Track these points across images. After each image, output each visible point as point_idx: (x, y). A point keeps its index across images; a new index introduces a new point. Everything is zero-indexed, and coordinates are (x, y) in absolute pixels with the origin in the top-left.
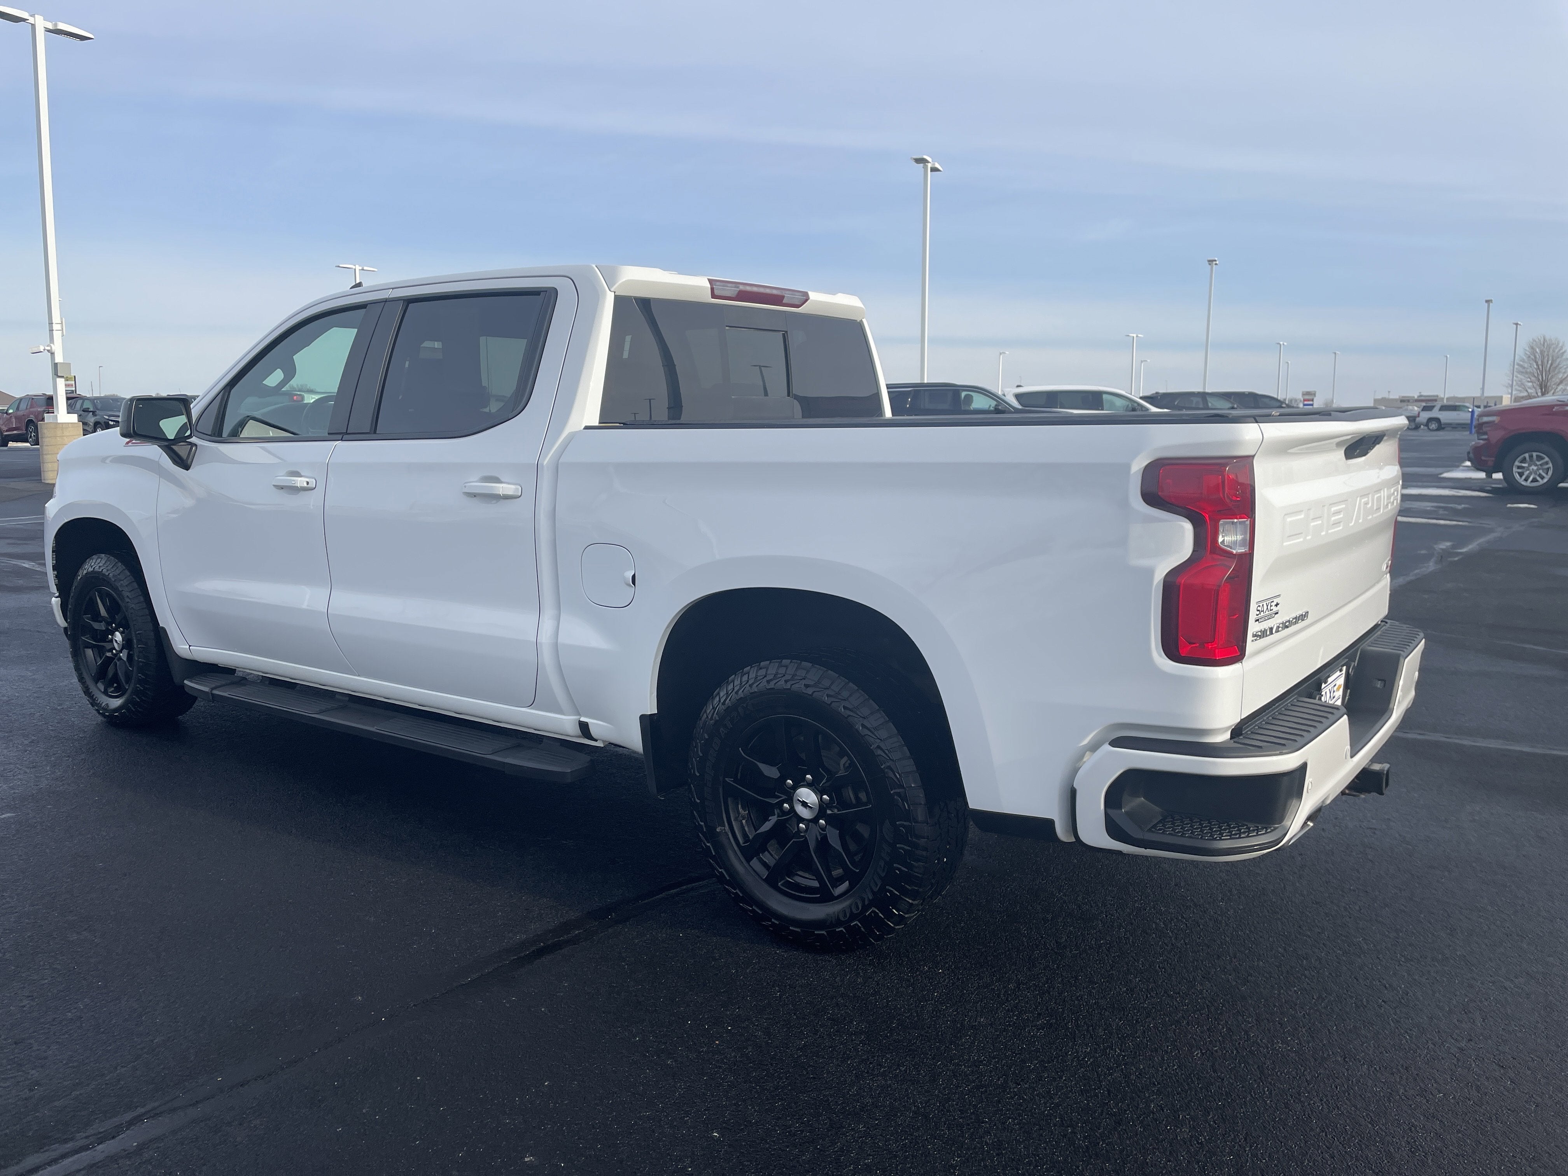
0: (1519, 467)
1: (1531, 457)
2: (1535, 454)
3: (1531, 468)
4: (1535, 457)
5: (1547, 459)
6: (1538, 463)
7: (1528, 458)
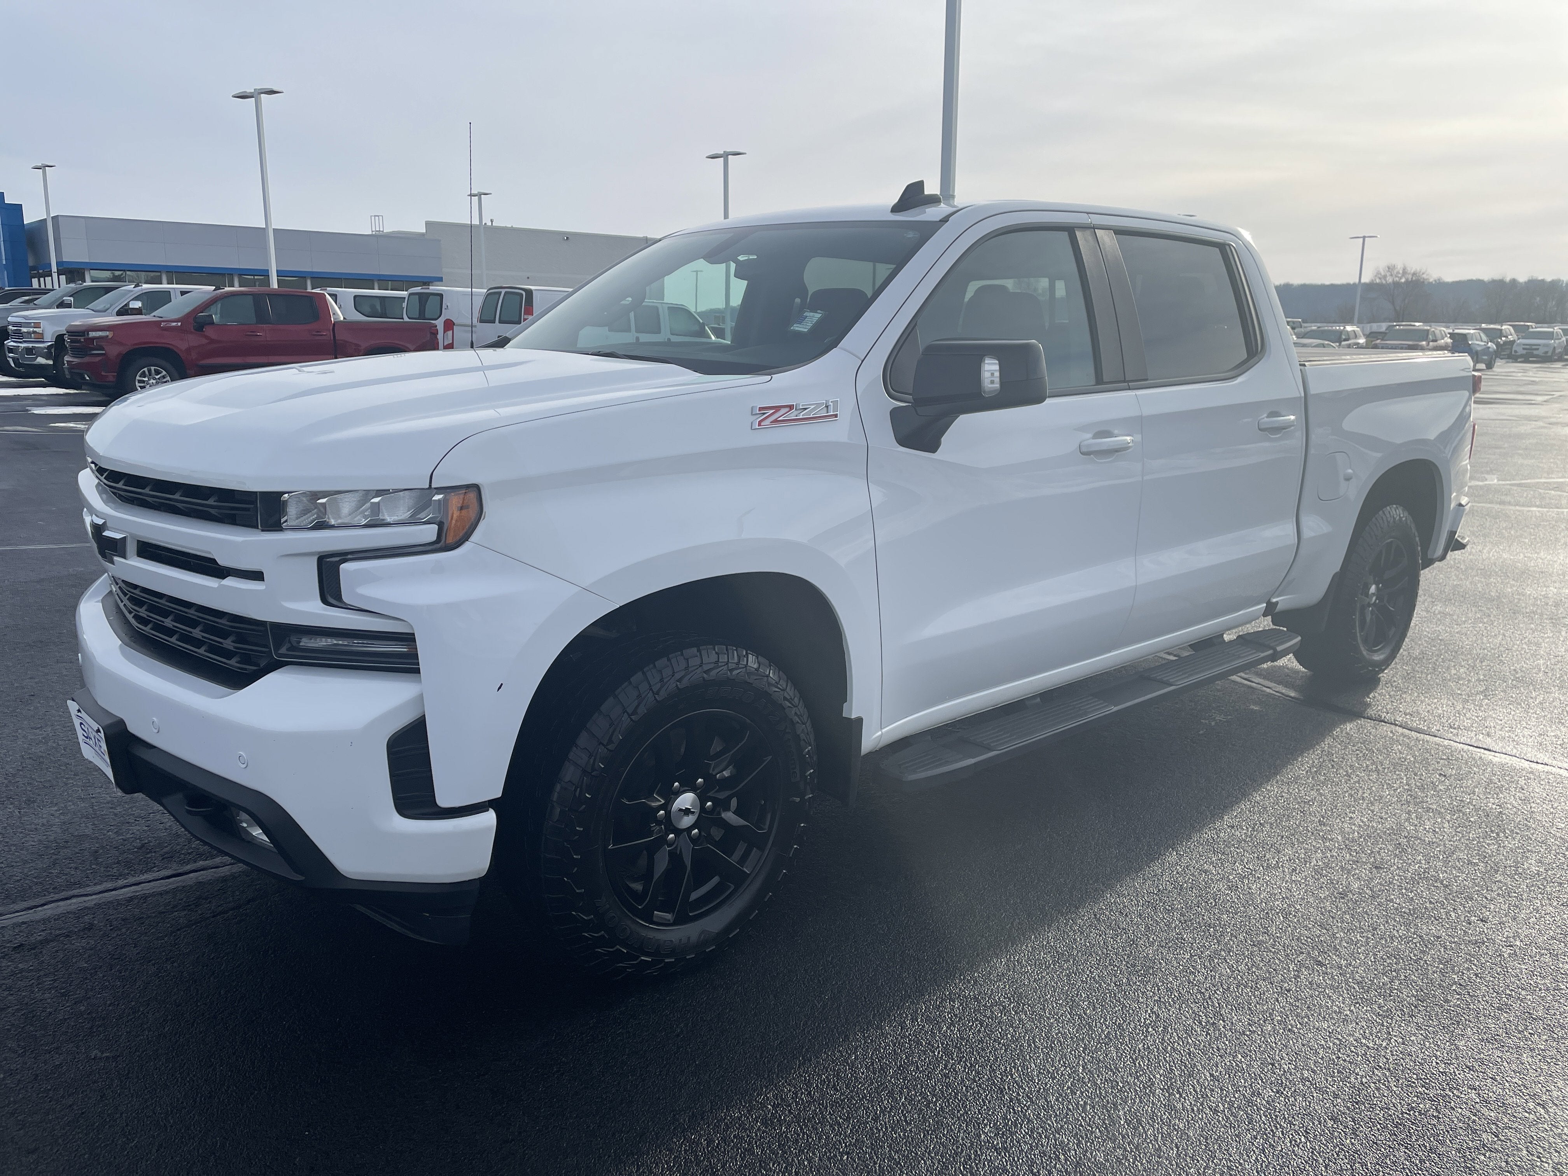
0: (140, 381)
1: (149, 371)
2: (153, 368)
3: (151, 382)
4: (153, 371)
5: (164, 373)
6: (157, 377)
7: (147, 373)
